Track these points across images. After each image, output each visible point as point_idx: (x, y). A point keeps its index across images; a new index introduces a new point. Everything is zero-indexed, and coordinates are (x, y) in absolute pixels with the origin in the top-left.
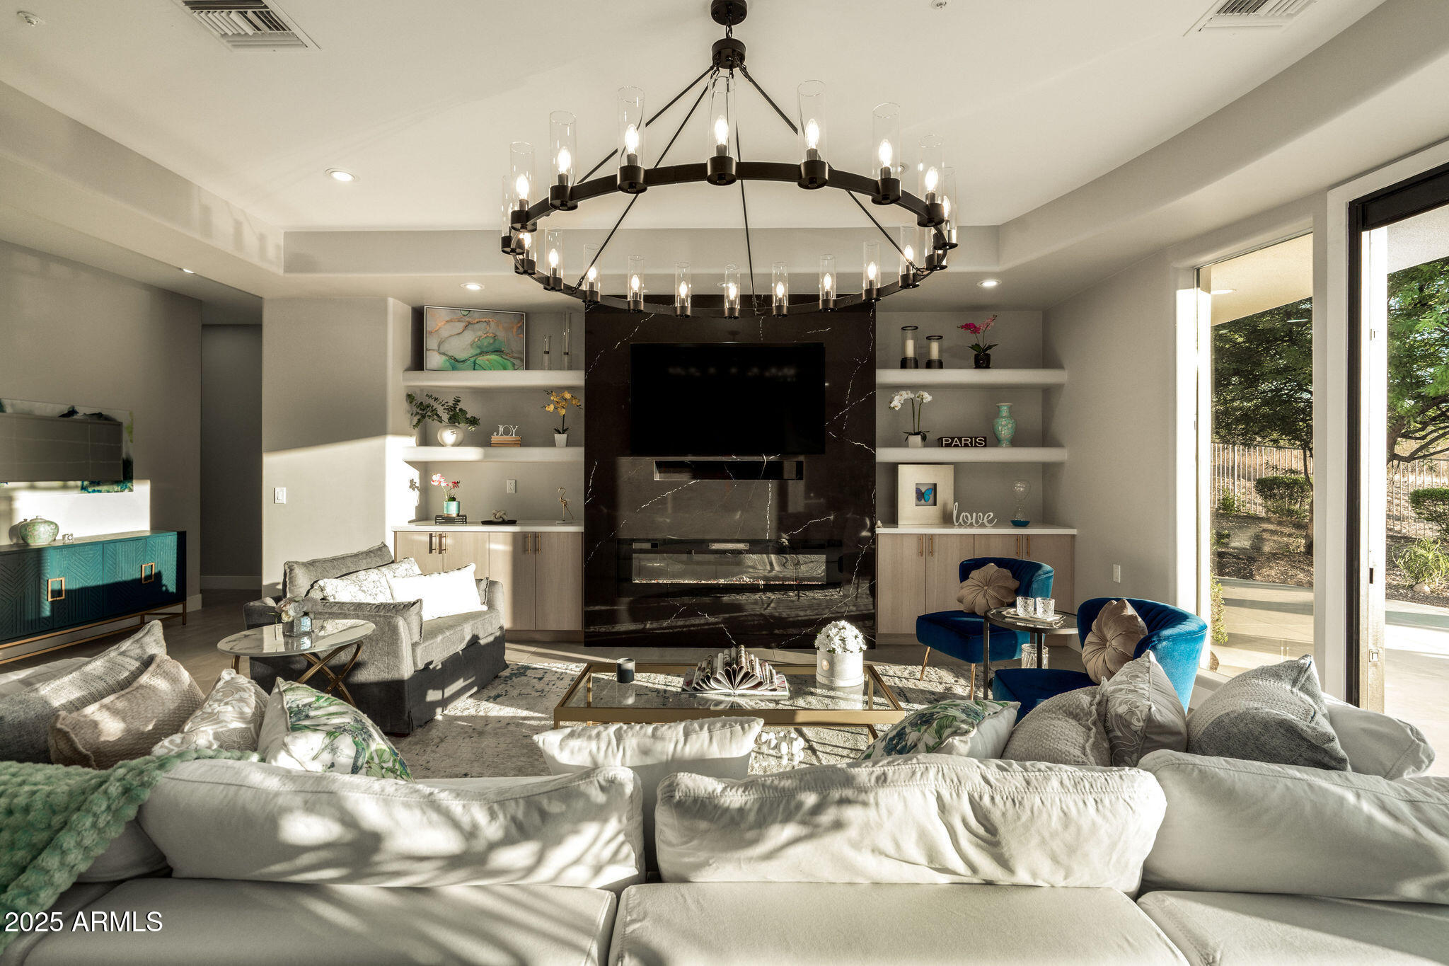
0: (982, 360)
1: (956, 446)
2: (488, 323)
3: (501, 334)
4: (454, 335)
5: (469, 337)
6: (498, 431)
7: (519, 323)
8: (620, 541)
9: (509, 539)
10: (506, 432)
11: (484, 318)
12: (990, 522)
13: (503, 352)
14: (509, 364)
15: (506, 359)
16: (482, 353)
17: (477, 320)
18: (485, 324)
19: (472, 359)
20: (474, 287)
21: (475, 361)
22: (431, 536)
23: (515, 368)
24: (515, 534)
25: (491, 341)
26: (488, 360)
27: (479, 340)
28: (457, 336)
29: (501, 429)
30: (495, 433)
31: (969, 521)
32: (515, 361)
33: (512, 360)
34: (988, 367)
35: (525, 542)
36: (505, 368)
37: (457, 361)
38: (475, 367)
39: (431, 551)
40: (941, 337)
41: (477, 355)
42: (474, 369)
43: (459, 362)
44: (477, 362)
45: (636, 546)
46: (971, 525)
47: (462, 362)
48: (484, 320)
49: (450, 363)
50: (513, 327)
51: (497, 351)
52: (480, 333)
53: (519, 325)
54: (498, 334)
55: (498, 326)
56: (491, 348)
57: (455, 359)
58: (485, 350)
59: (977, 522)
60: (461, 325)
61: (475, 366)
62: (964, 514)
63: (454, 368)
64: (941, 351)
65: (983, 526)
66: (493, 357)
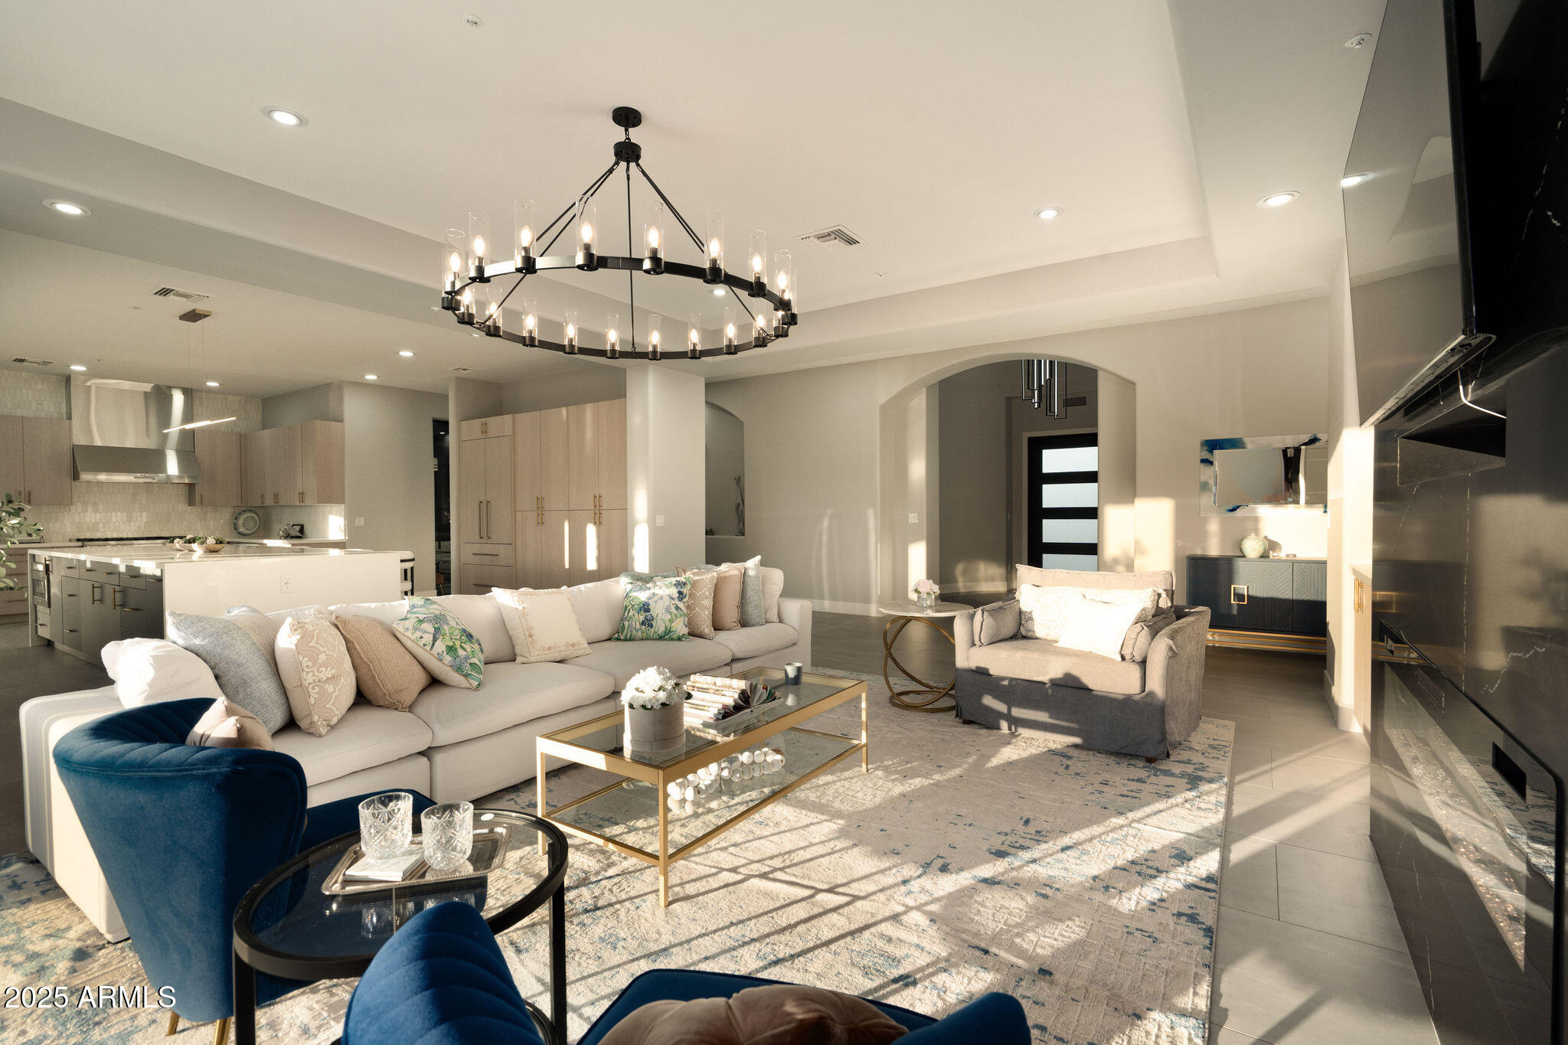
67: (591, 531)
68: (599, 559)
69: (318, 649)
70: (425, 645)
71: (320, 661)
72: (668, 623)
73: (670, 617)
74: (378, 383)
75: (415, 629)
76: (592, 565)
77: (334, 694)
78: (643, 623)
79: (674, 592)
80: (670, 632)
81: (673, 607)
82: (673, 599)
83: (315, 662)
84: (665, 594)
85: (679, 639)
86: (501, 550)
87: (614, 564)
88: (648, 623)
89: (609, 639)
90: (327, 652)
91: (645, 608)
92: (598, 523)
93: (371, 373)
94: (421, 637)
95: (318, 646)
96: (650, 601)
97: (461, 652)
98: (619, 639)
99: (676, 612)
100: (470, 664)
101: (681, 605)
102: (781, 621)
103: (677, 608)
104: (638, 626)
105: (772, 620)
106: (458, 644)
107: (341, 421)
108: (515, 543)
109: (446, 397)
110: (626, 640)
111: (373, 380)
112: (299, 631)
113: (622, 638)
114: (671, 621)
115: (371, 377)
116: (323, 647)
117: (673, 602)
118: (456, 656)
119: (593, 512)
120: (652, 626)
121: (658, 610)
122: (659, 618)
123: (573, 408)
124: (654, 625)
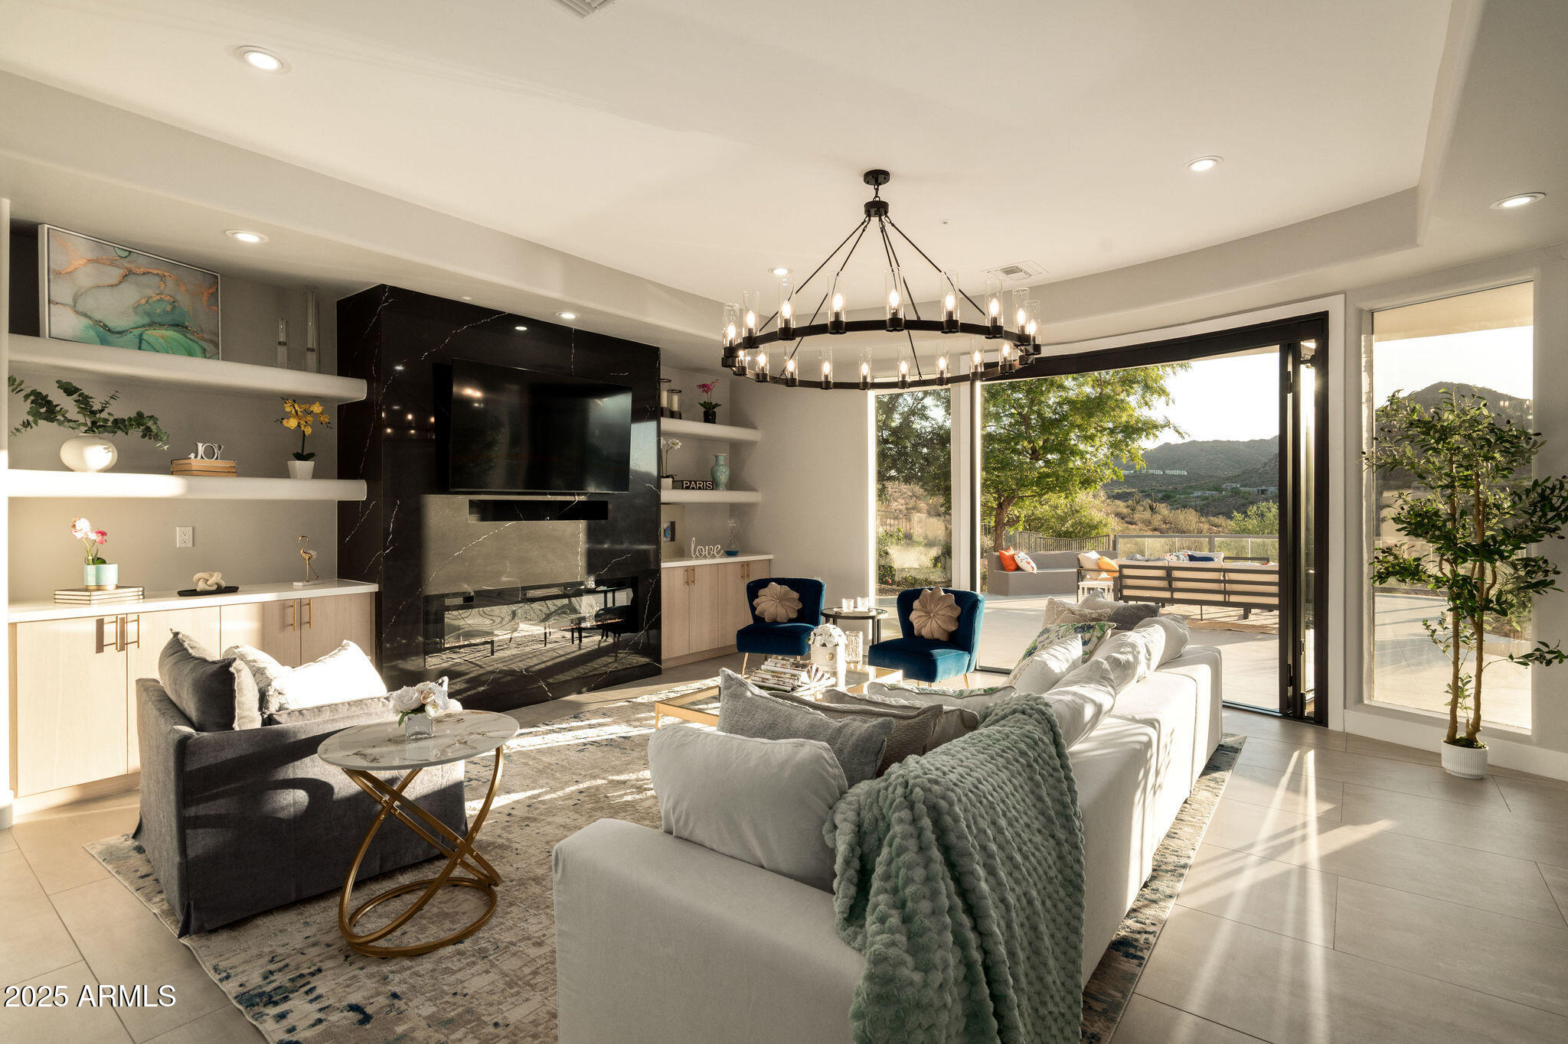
0: (709, 417)
1: (693, 488)
2: (162, 278)
3: (184, 300)
4: (104, 286)
5: (130, 295)
6: (197, 450)
7: (211, 288)
8: (428, 599)
9: (254, 611)
10: (209, 454)
11: (154, 269)
12: (718, 553)
13: (187, 328)
14: (198, 350)
15: (191, 340)
16: (152, 325)
17: (142, 270)
18: (157, 279)
19: (137, 332)
20: (248, 238)
21: (141, 335)
22: (100, 624)
23: (205, 354)
24: (264, 606)
25: (169, 308)
26: (163, 337)
27: (147, 302)
28: (108, 290)
29: (201, 448)
30: (192, 456)
31: (703, 553)
32: (205, 345)
33: (200, 342)
34: (714, 422)
35: (284, 614)
36: (190, 354)
37: (109, 330)
38: (140, 344)
39: (100, 647)
40: (680, 391)
41: (144, 326)
42: (140, 348)
43: (113, 332)
44: (145, 337)
45: (448, 602)
46: (705, 557)
47: (120, 333)
48: (155, 272)
49: (97, 333)
50: (202, 293)
51: (178, 325)
52: (149, 292)
53: (211, 291)
54: (179, 298)
55: (179, 286)
56: (168, 319)
57: (105, 326)
58: (158, 320)
59: (709, 553)
60: (115, 274)
61: (140, 342)
62: (699, 547)
63: (104, 342)
64: (680, 404)
65: (714, 557)
66: (171, 333)
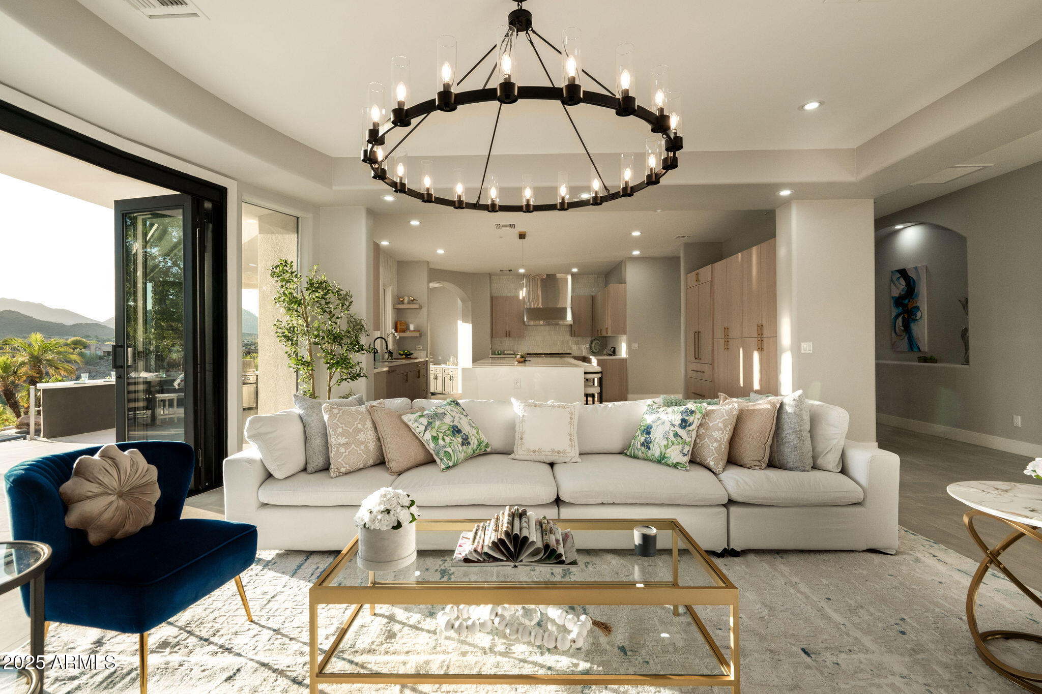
67: (756, 356)
68: (761, 381)
69: (338, 425)
70: (419, 433)
71: (338, 432)
72: (663, 449)
73: (666, 443)
74: (642, 256)
75: (416, 421)
76: (756, 386)
77: (344, 454)
78: (643, 444)
79: (677, 419)
80: (664, 457)
81: (672, 434)
82: (674, 426)
83: (336, 432)
84: (667, 419)
85: (675, 466)
86: (706, 368)
87: (770, 387)
88: (646, 444)
89: (621, 453)
90: (344, 428)
91: (648, 431)
92: (760, 349)
93: (636, 249)
94: (418, 427)
95: (339, 423)
96: (653, 425)
97: (441, 442)
98: (626, 455)
99: (673, 439)
100: (445, 451)
101: (682, 433)
102: (844, 471)
103: (676, 435)
104: (639, 447)
105: (827, 469)
106: (441, 435)
107: (625, 283)
108: (714, 362)
109: (679, 258)
110: (631, 456)
111: (638, 255)
112: (329, 412)
113: (628, 454)
114: (667, 447)
115: (636, 253)
116: (341, 424)
117: (673, 429)
118: (437, 444)
119: (756, 339)
120: (649, 449)
121: (657, 435)
122: (656, 442)
123: (745, 252)
124: (651, 448)
